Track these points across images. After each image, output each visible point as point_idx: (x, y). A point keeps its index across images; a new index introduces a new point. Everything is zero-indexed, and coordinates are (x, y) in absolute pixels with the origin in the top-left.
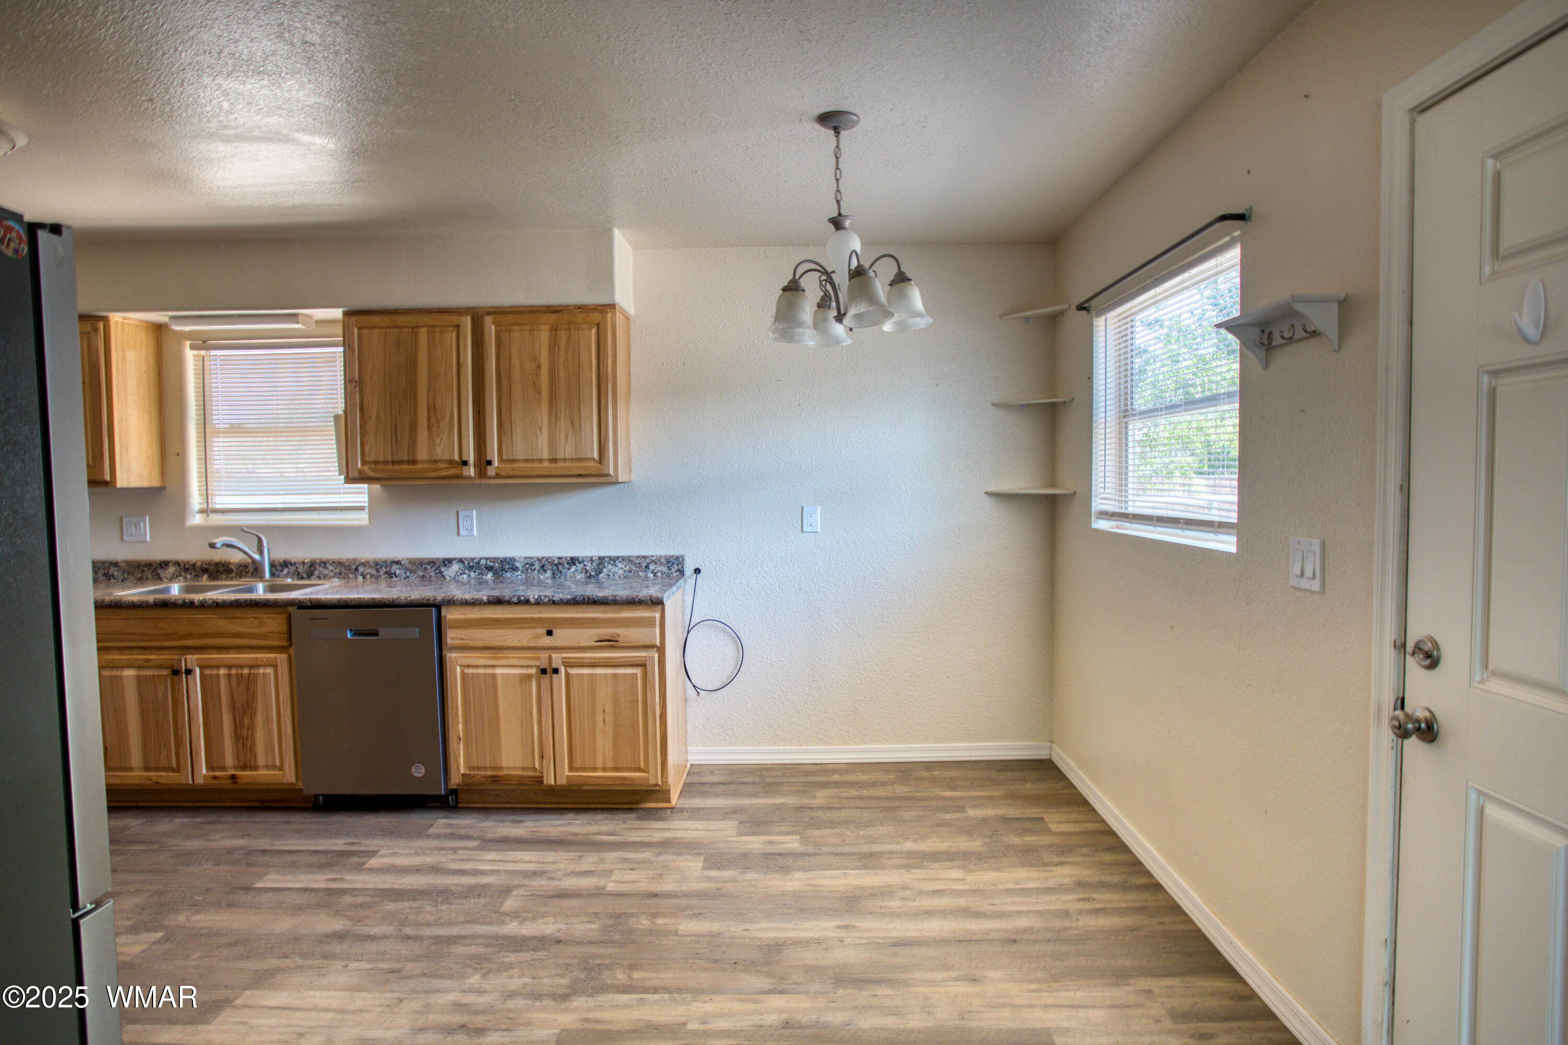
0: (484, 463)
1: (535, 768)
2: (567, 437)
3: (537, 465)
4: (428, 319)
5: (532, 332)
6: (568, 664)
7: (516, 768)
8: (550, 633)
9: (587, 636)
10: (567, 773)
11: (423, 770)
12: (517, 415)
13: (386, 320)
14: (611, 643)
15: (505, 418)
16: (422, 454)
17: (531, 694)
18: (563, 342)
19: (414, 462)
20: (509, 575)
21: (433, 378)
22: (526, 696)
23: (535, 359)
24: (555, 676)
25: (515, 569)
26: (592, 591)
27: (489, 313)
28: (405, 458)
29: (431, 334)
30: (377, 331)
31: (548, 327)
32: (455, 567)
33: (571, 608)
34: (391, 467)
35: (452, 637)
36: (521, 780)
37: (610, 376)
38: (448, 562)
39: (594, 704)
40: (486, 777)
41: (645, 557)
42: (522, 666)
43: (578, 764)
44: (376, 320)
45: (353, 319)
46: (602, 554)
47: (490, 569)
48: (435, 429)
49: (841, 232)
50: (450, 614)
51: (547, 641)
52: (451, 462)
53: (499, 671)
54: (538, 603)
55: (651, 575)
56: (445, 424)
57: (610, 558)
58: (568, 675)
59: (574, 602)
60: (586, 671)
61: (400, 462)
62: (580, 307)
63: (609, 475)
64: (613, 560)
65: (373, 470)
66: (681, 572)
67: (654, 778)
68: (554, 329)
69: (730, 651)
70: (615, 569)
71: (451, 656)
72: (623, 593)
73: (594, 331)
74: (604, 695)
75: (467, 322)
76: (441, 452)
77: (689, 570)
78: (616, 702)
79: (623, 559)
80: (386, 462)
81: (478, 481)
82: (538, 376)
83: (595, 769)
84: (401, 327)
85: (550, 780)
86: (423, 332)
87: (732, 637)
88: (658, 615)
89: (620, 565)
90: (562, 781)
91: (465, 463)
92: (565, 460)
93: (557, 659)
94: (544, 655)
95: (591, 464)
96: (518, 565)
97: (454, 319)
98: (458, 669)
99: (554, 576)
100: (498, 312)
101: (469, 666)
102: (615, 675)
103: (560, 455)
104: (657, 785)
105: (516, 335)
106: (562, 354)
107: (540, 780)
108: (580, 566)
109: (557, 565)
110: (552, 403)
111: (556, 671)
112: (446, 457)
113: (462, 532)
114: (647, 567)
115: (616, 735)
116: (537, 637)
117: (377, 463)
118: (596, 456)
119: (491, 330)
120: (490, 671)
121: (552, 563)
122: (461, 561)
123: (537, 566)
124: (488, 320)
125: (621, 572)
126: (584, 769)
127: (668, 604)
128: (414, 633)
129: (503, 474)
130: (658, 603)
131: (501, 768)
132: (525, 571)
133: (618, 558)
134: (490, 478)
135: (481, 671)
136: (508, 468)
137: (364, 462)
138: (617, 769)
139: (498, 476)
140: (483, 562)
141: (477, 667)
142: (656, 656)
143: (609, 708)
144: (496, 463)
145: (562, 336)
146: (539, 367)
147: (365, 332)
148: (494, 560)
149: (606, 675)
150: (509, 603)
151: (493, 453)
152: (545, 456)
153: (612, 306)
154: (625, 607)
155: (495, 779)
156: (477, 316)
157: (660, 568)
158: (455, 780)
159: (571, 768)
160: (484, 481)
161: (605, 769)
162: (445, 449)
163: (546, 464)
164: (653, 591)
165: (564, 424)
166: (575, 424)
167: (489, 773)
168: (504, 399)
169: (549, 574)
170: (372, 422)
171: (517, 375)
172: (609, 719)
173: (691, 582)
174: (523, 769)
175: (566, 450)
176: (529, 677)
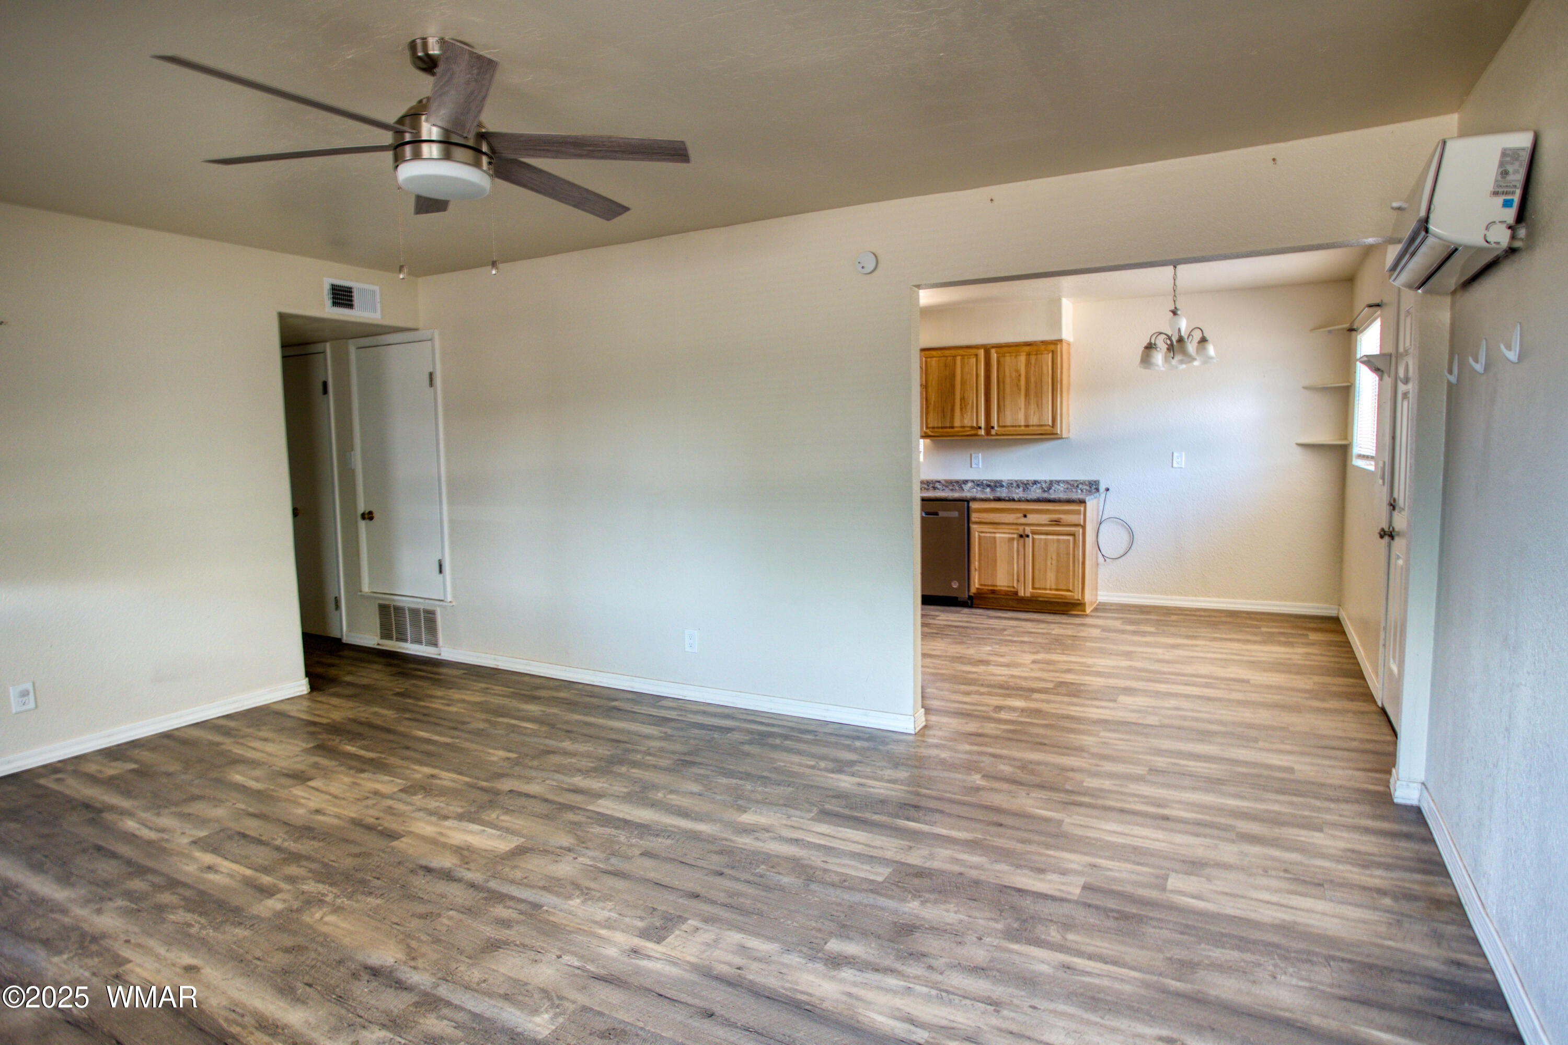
0: (989, 428)
1: (1014, 587)
2: (1034, 413)
3: (1018, 429)
4: (961, 352)
5: (1016, 356)
6: (1034, 533)
7: (1004, 586)
8: (1025, 516)
9: (1044, 518)
10: (1031, 590)
11: (957, 584)
12: (1008, 401)
13: (939, 352)
14: (1057, 522)
15: (1001, 403)
16: (957, 423)
17: (1013, 548)
18: (1033, 361)
19: (953, 427)
20: (998, 489)
21: (963, 383)
22: (1011, 549)
23: (1018, 371)
24: (1027, 539)
25: (1002, 486)
26: (1045, 495)
27: (993, 347)
28: (948, 425)
29: (963, 359)
30: (934, 359)
31: (1025, 354)
32: (970, 485)
33: (1035, 503)
34: (941, 430)
35: (974, 517)
36: (1006, 593)
37: (1059, 379)
38: (966, 482)
39: (1046, 555)
40: (988, 590)
41: (1076, 481)
42: (1009, 533)
43: (1037, 585)
44: (934, 353)
45: (923, 353)
46: (1051, 479)
47: (988, 486)
48: (964, 410)
49: (1176, 316)
50: (974, 505)
51: (1023, 520)
52: (972, 427)
53: (998, 535)
54: (1020, 501)
55: (1079, 491)
56: (969, 407)
57: (1056, 481)
58: (1033, 539)
59: (1038, 501)
60: (1043, 537)
61: (946, 428)
62: (1043, 342)
63: (1057, 434)
64: (1058, 482)
65: (932, 432)
66: (1097, 490)
67: (1077, 596)
68: (1028, 354)
69: (1125, 537)
70: (1059, 487)
71: (974, 527)
72: (1063, 496)
73: (1050, 355)
74: (1052, 549)
75: (982, 353)
76: (967, 422)
77: (1102, 488)
78: (1058, 555)
79: (1064, 481)
80: (938, 428)
81: (986, 437)
82: (1019, 380)
83: (1045, 589)
84: (947, 357)
85: (1021, 594)
86: (959, 358)
87: (1126, 528)
88: (1082, 509)
89: (1062, 485)
90: (1028, 594)
91: (980, 428)
92: (1033, 426)
93: (1028, 530)
94: (1021, 528)
95: (1048, 428)
96: (1004, 484)
97: (974, 351)
98: (977, 533)
99: (1024, 490)
100: (998, 346)
101: (982, 532)
102: (1058, 540)
103: (1031, 423)
104: (1079, 600)
105: (1008, 359)
106: (1033, 368)
107: (1016, 593)
108: (1039, 485)
109: (1026, 485)
110: (1027, 395)
111: (1028, 536)
112: (969, 425)
113: (974, 466)
114: (1077, 486)
115: (1058, 572)
116: (1019, 518)
117: (933, 428)
118: (1050, 423)
119: (994, 356)
120: (993, 535)
121: (1023, 483)
122: (973, 481)
123: (1015, 485)
124: (993, 351)
125: (1062, 489)
126: (1040, 589)
127: (1089, 504)
128: (955, 514)
129: (999, 433)
130: (1083, 502)
131: (996, 586)
132: (1008, 488)
133: (1060, 481)
134: (992, 435)
135: (988, 535)
136: (1002, 430)
137: (927, 427)
138: (1057, 590)
139: (997, 435)
140: (985, 482)
141: (986, 532)
142: (1081, 530)
143: (1054, 557)
144: (996, 428)
145: (1033, 358)
146: (1020, 375)
147: (929, 359)
148: (991, 481)
149: (1053, 539)
150: (1004, 500)
151: (994, 423)
152: (1023, 423)
153: (1061, 341)
154: (1066, 504)
155: (993, 592)
156: (987, 349)
157: (1085, 487)
158: (973, 590)
159: (1033, 588)
160: (990, 438)
161: (1051, 589)
162: (969, 421)
163: (1023, 428)
164: (1081, 497)
165: (1033, 406)
166: (1039, 406)
167: (990, 588)
168: (1001, 393)
169: (1021, 489)
170: (931, 408)
171: (1008, 380)
172: (1054, 562)
173: (1103, 496)
174: (1008, 587)
175: (1034, 420)
176: (1013, 539)
